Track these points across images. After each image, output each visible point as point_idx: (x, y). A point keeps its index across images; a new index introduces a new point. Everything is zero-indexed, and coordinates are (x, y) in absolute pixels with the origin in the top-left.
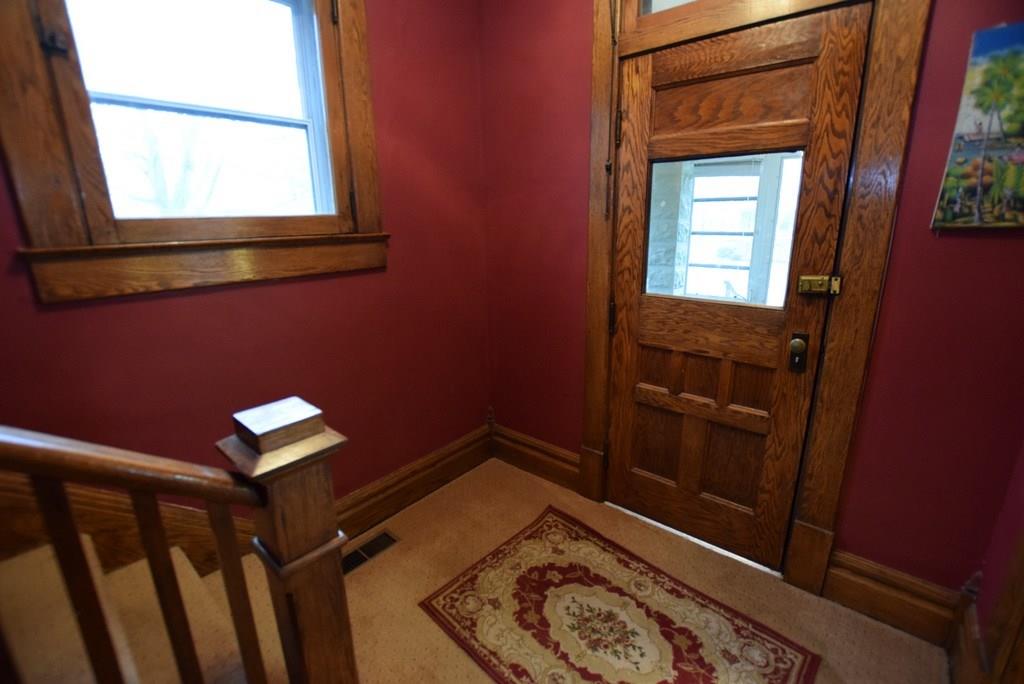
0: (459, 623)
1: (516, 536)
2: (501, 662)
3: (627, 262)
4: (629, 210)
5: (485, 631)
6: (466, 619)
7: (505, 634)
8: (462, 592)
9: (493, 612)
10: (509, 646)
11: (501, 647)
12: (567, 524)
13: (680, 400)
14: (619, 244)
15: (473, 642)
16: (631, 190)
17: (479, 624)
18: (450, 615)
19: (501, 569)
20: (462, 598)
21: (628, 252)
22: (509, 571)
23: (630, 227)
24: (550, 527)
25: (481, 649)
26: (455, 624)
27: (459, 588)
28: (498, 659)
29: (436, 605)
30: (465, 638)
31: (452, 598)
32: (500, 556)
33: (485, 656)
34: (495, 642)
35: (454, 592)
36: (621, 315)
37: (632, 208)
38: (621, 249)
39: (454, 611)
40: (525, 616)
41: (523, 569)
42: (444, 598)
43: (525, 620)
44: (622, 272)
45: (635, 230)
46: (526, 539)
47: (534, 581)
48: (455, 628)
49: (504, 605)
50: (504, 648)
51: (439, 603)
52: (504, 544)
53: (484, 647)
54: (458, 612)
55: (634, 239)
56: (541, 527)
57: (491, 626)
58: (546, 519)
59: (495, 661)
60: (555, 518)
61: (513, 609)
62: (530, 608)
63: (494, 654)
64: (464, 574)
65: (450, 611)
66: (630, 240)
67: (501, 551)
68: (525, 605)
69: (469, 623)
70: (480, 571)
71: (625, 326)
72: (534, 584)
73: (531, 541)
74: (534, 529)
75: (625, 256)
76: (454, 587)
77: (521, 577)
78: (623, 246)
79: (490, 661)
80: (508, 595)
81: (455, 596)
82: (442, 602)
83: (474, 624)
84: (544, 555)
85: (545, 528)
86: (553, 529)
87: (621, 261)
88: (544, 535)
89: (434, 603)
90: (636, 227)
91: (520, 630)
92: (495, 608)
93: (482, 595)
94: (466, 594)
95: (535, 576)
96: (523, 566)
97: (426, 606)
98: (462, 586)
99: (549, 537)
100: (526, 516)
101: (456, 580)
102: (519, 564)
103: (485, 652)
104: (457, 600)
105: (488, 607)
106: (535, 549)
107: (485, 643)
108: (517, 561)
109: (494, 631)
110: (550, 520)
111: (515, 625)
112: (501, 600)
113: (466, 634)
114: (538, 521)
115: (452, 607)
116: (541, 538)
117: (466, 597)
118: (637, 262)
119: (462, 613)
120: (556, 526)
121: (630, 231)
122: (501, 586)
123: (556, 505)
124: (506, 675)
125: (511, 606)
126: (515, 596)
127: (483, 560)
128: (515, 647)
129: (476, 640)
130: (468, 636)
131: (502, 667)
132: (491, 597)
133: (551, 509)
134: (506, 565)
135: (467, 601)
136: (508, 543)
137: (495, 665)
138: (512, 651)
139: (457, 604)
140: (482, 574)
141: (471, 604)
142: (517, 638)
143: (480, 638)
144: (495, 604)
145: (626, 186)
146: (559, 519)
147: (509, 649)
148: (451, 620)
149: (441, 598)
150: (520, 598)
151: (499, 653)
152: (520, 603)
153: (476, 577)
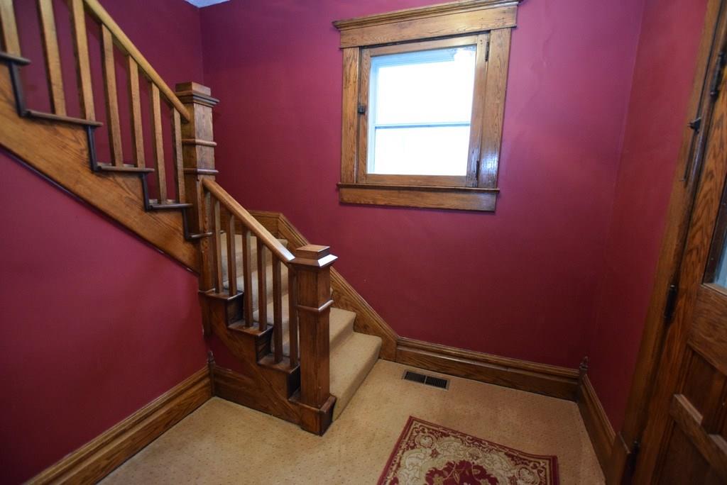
0: (409, 440)
1: (504, 448)
2: (396, 472)
3: (697, 241)
4: (710, 174)
5: (412, 455)
6: (414, 443)
7: (416, 467)
8: (431, 433)
9: (428, 455)
10: (408, 473)
11: (406, 468)
12: (548, 478)
13: (709, 441)
14: (695, 217)
15: (401, 452)
16: (717, 150)
17: (414, 450)
18: (412, 433)
19: (465, 448)
20: (427, 434)
21: (701, 227)
22: (467, 453)
23: (708, 197)
24: (535, 467)
25: (399, 458)
26: (407, 438)
27: (433, 430)
28: (397, 469)
29: (414, 423)
30: (401, 447)
31: (424, 429)
32: (476, 443)
33: (395, 461)
34: (407, 464)
35: (429, 429)
36: (681, 303)
37: (715, 173)
38: (696, 223)
39: (415, 434)
40: (436, 475)
41: (476, 462)
42: (421, 426)
43: (433, 477)
44: (691, 251)
45: (712, 201)
46: (506, 454)
47: (470, 472)
48: (405, 439)
49: (437, 460)
50: (405, 470)
51: (416, 425)
52: (488, 442)
53: (400, 459)
54: (416, 436)
55: (709, 212)
56: (530, 462)
57: (417, 457)
58: (541, 461)
59: (394, 468)
60: (547, 467)
61: (437, 466)
62: (445, 477)
63: (399, 465)
64: (445, 429)
65: (414, 432)
66: (705, 212)
67: (481, 442)
68: (446, 473)
69: (412, 445)
70: (453, 436)
71: (681, 317)
72: (467, 473)
73: (507, 458)
74: (521, 456)
75: (697, 231)
76: (431, 427)
77: (468, 463)
78: (699, 219)
79: (393, 465)
80: (447, 460)
81: (426, 430)
82: (418, 426)
83: (413, 448)
84: (501, 472)
85: (531, 464)
86: (535, 471)
87: (694, 237)
88: (523, 466)
89: (414, 422)
90: (714, 197)
91: (423, 475)
92: (432, 455)
93: (436, 444)
94: (432, 435)
95: (475, 472)
96: (478, 461)
97: (411, 420)
98: (436, 431)
99: (523, 470)
100: (530, 446)
101: (438, 426)
102: (478, 458)
103: (397, 461)
104: (424, 432)
105: (430, 451)
106: (501, 463)
107: (404, 458)
108: (481, 456)
109: (414, 460)
110: (542, 464)
111: (427, 471)
112: (439, 456)
113: (404, 446)
114: (532, 456)
115: (418, 432)
116: (516, 464)
117: (429, 436)
118: (705, 241)
119: (416, 439)
120: (540, 472)
121: (708, 201)
122: (450, 453)
123: (559, 461)
124: (388, 477)
125: (440, 463)
126: (449, 464)
127: (464, 435)
128: (410, 476)
129: (403, 453)
130: (403, 447)
131: (392, 473)
132: (438, 450)
133: (553, 460)
134: (471, 450)
135: (427, 438)
136: (491, 444)
137: (391, 469)
138: (406, 475)
139: (421, 434)
140: (453, 438)
141: (426, 441)
142: (417, 475)
143: (405, 454)
144: (435, 454)
145: (714, 146)
146: (548, 470)
147: (406, 473)
148: (409, 435)
149: (420, 424)
150: (448, 467)
151: (400, 469)
152: (445, 469)
153: (449, 436)
